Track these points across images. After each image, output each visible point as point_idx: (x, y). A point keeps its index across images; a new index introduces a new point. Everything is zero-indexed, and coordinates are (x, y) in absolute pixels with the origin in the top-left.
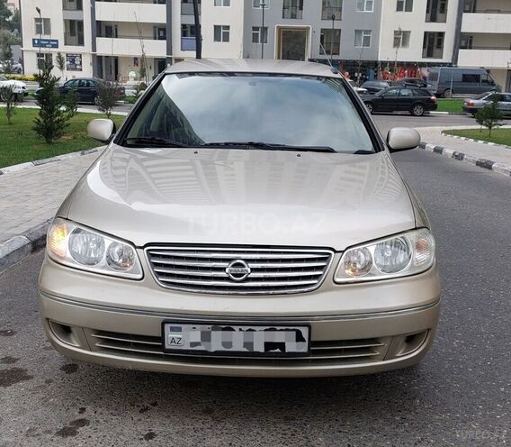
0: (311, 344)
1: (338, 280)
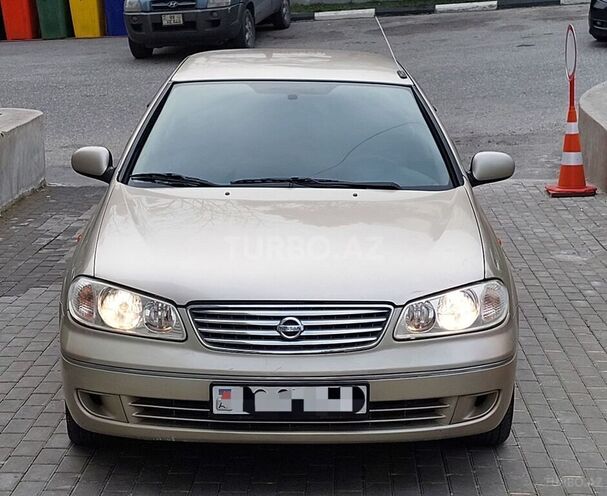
0: (371, 405)
1: (398, 336)
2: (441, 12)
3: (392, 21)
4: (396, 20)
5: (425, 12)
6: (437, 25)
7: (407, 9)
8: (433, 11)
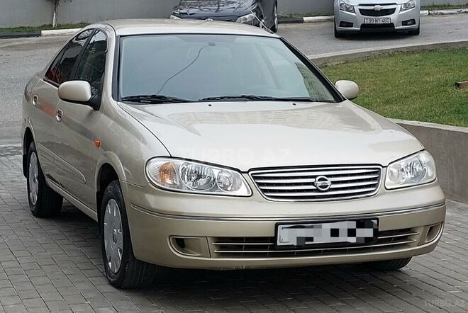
2: (46, 36)
3: (11, 42)
4: (14, 41)
5: (34, 36)
6: (49, 44)
7: (20, 34)
8: (40, 35)
